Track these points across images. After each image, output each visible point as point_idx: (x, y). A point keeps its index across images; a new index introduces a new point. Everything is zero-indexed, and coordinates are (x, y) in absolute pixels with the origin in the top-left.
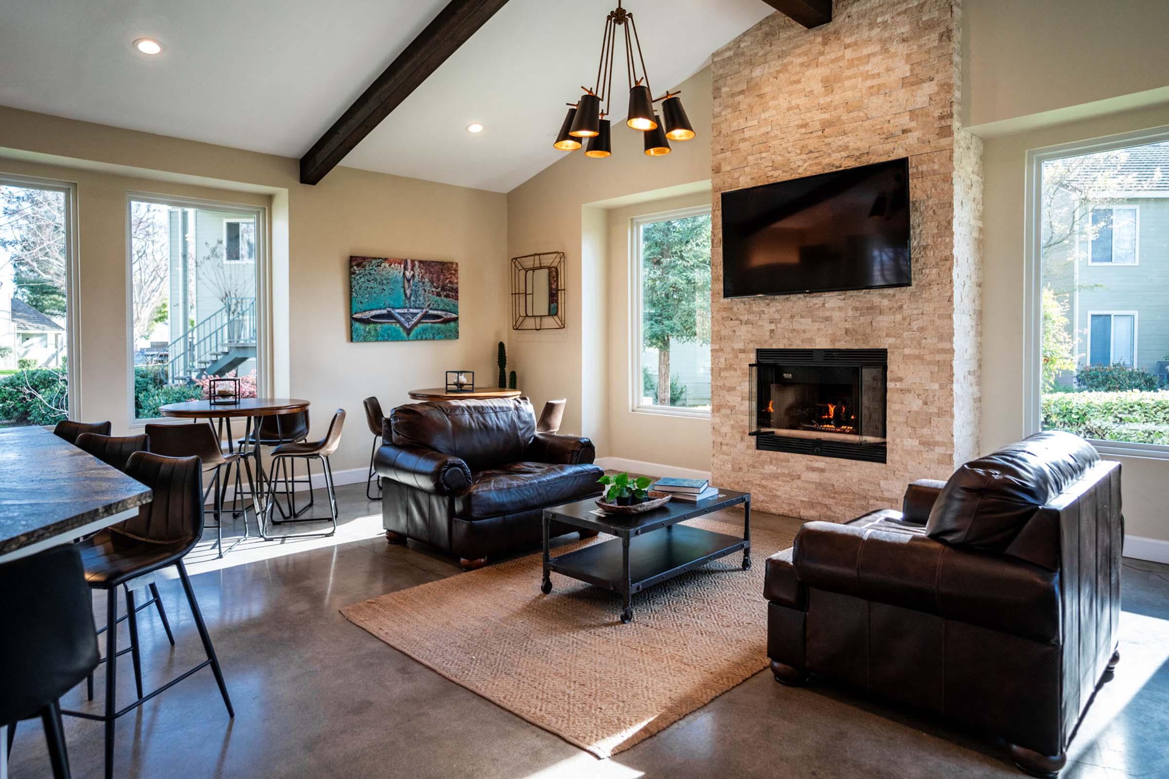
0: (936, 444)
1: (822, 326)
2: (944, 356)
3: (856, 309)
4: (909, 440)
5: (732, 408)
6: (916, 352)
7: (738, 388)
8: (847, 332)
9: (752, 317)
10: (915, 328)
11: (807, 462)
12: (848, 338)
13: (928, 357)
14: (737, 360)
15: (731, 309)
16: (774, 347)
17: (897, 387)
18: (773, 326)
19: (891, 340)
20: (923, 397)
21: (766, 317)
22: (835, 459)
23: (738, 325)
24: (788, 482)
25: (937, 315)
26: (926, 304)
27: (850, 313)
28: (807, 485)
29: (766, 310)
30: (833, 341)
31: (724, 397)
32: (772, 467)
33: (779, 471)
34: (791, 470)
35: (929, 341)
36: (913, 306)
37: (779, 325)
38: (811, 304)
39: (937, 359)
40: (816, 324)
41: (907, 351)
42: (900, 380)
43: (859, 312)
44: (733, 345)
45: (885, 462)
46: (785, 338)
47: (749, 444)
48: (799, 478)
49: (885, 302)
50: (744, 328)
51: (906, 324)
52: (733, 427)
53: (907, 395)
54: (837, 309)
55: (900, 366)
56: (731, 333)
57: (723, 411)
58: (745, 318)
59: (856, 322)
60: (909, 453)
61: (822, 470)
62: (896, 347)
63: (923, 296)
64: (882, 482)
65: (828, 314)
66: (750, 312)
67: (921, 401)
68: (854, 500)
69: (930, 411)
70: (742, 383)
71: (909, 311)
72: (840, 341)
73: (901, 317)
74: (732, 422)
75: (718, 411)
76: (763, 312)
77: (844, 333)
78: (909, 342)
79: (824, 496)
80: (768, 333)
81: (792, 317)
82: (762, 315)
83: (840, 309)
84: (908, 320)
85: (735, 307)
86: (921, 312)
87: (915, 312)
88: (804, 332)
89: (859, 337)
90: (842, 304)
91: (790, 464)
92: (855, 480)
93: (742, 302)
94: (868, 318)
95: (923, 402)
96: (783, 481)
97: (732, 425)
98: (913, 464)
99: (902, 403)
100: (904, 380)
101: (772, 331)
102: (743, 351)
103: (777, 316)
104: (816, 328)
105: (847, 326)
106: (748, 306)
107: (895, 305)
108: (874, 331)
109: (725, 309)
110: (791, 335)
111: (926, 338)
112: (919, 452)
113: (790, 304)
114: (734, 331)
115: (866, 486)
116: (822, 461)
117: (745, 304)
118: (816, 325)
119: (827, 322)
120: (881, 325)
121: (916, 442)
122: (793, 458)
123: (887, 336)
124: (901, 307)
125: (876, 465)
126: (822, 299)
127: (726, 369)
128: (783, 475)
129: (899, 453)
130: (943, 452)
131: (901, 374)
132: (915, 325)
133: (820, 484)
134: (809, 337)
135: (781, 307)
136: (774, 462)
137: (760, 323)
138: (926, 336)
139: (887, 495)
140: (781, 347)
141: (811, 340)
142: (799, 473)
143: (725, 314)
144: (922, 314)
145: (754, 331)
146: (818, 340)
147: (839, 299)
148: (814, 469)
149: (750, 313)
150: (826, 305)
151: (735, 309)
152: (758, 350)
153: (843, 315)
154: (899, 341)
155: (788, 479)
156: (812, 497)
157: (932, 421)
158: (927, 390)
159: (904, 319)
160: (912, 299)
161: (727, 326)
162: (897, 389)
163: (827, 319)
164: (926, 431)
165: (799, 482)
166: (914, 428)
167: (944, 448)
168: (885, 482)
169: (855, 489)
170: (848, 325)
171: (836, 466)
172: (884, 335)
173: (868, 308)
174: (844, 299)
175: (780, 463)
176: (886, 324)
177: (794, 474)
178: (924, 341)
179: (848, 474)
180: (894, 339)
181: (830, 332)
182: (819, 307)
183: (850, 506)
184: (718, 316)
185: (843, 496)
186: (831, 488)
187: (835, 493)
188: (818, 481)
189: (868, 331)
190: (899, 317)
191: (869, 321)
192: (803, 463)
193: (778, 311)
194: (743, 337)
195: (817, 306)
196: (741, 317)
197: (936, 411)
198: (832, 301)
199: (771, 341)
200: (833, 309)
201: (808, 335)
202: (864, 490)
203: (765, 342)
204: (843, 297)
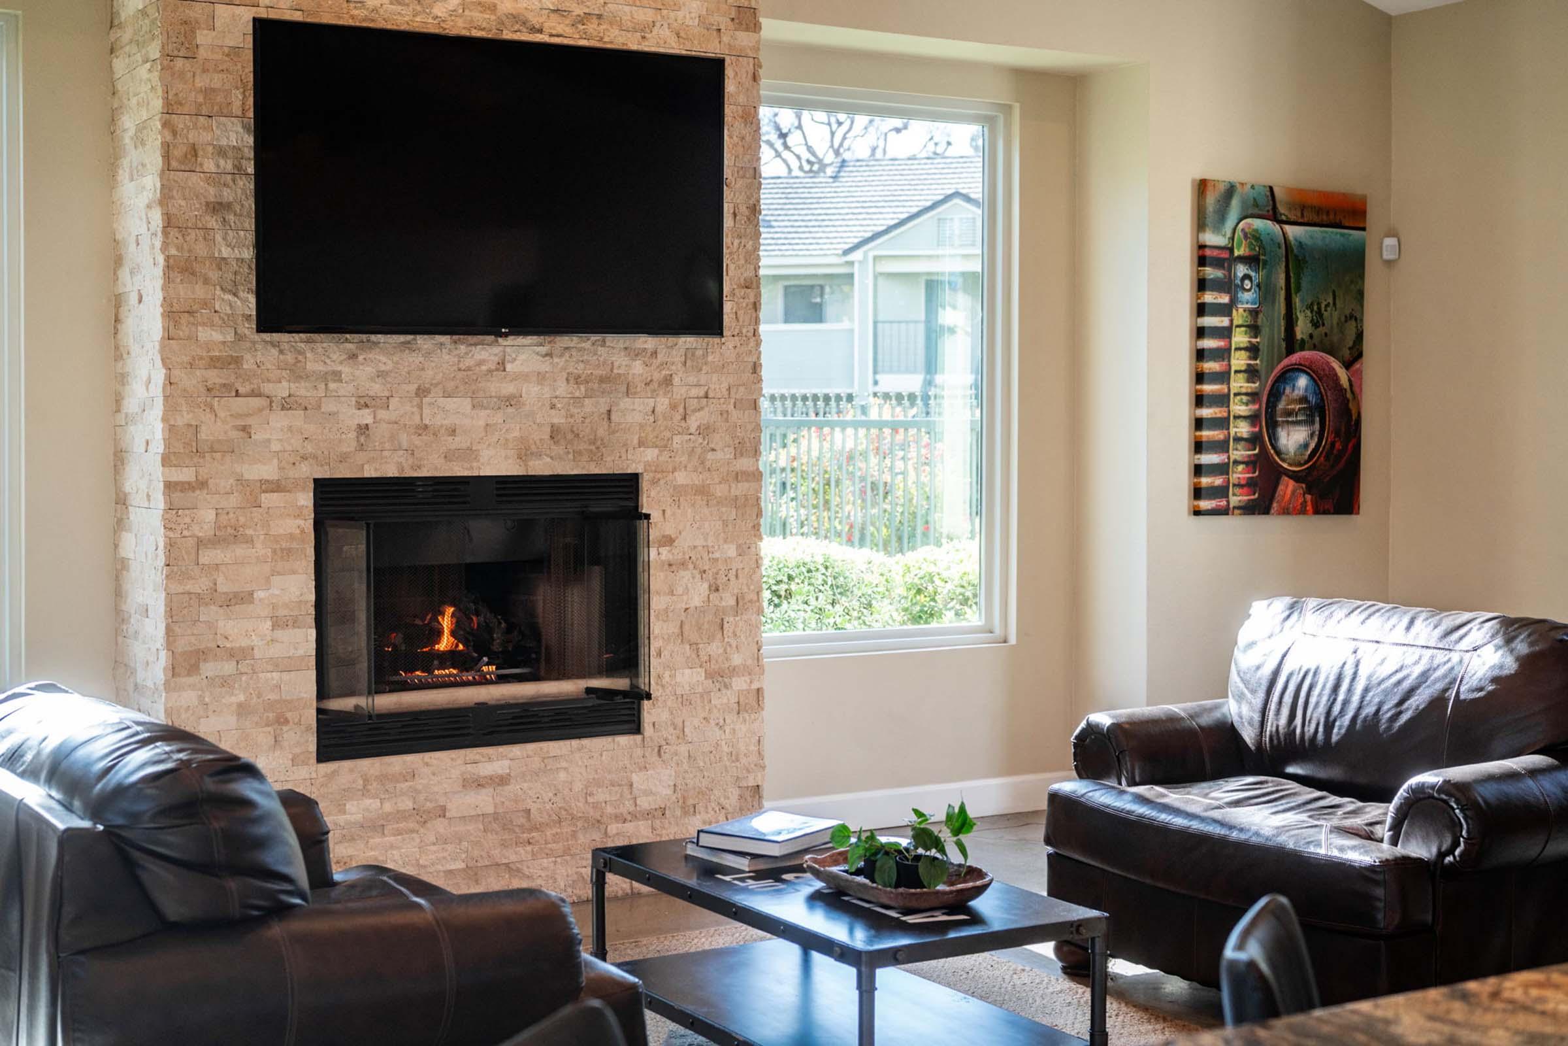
0: (733, 671)
1: (498, 418)
2: (746, 485)
3: (577, 380)
4: (687, 671)
5: (239, 655)
6: (696, 479)
7: (260, 594)
8: (555, 433)
9: (303, 390)
10: (692, 430)
11: (463, 768)
12: (559, 450)
13: (720, 491)
14: (257, 513)
15: (237, 361)
16: (369, 472)
17: (663, 557)
18: (366, 417)
19: (650, 454)
20: (709, 575)
21: (345, 389)
22: (531, 747)
23: (261, 410)
24: (412, 831)
25: (732, 401)
26: (715, 377)
27: (562, 389)
28: (461, 828)
29: (346, 370)
30: (524, 455)
31: (211, 625)
32: (368, 802)
33: (388, 807)
34: (422, 797)
35: (719, 455)
36: (692, 379)
37: (382, 414)
38: (469, 362)
39: (734, 492)
40: (483, 413)
41: (681, 478)
42: (669, 541)
43: (583, 388)
44: (238, 468)
45: (637, 729)
46: (400, 449)
47: (297, 750)
48: (442, 812)
49: (638, 367)
50: (279, 420)
51: (678, 417)
52: (242, 710)
53: (682, 573)
54: (535, 379)
55: (668, 513)
56: (235, 434)
57: (209, 669)
58: (281, 390)
59: (575, 411)
60: (685, 701)
61: (502, 781)
62: (659, 469)
63: (710, 358)
64: (635, 778)
65: (509, 389)
66: (297, 373)
67: (706, 585)
68: (574, 835)
69: (724, 604)
70: (276, 580)
71: (683, 390)
72: (539, 455)
73: (667, 401)
74: (242, 698)
75: (194, 669)
76: (337, 376)
77: (547, 437)
78: (684, 459)
79: (504, 845)
80: (353, 435)
81: (422, 392)
82: (332, 386)
83: (541, 377)
84: (681, 410)
85: (248, 356)
86: (702, 394)
87: (694, 392)
88: (453, 432)
89: (583, 446)
90: (545, 366)
91: (419, 783)
92: (578, 786)
93: (273, 345)
94: (603, 404)
95: (710, 586)
96: (399, 833)
97: (240, 705)
98: (696, 722)
99: (672, 593)
100: (675, 544)
101: (363, 429)
102: (276, 487)
103: (377, 388)
104: (482, 423)
105: (556, 421)
106: (290, 358)
107: (657, 376)
108: (614, 432)
109: (215, 363)
110: (417, 441)
111: (713, 450)
112: (706, 695)
113: (415, 359)
114: (245, 429)
115: (601, 795)
116: (503, 757)
117: (281, 352)
118: (482, 417)
119: (510, 410)
120: (629, 419)
121: (698, 675)
122: (427, 764)
123: (641, 444)
124: (668, 381)
125: (623, 740)
126: (496, 350)
127: (216, 541)
128: (401, 816)
129: (669, 703)
130: (745, 687)
131: (669, 530)
132: (693, 422)
133: (496, 816)
134: (464, 446)
135: (388, 368)
136: (374, 786)
137: (329, 406)
138: (712, 446)
139: (645, 803)
140: (391, 472)
141: (470, 453)
142: (441, 802)
143: (215, 377)
144: (707, 397)
145: (311, 429)
146: (486, 453)
147: (537, 353)
148: (479, 783)
149: (298, 378)
150: (509, 367)
151: (248, 364)
152: (317, 481)
153: (547, 393)
154: (664, 457)
155: (411, 825)
156: (476, 853)
157: (726, 625)
158: (717, 560)
159: (674, 407)
160: (689, 363)
161: (222, 414)
162: (663, 562)
163: (511, 401)
164: (715, 648)
165: (440, 825)
166: (694, 645)
167: (747, 679)
168: (642, 774)
169: (578, 807)
170: (558, 419)
171: (536, 763)
172: (636, 441)
173: (602, 380)
174: (549, 355)
175: (390, 786)
176: (638, 418)
177: (429, 805)
178: (710, 455)
179: (562, 776)
180: (656, 451)
181: (517, 434)
182: (490, 371)
183: (567, 851)
184: (190, 381)
185: (549, 833)
186: (523, 821)
187: (535, 828)
188: (490, 810)
189: (601, 432)
190: (663, 403)
191: (604, 409)
192: (455, 773)
193: (381, 374)
194: (276, 447)
195: (484, 368)
196: (267, 388)
197: (733, 602)
198: (523, 357)
199: (361, 457)
200: (525, 377)
201: (460, 442)
202: (595, 806)
203: (343, 458)
204: (543, 350)
